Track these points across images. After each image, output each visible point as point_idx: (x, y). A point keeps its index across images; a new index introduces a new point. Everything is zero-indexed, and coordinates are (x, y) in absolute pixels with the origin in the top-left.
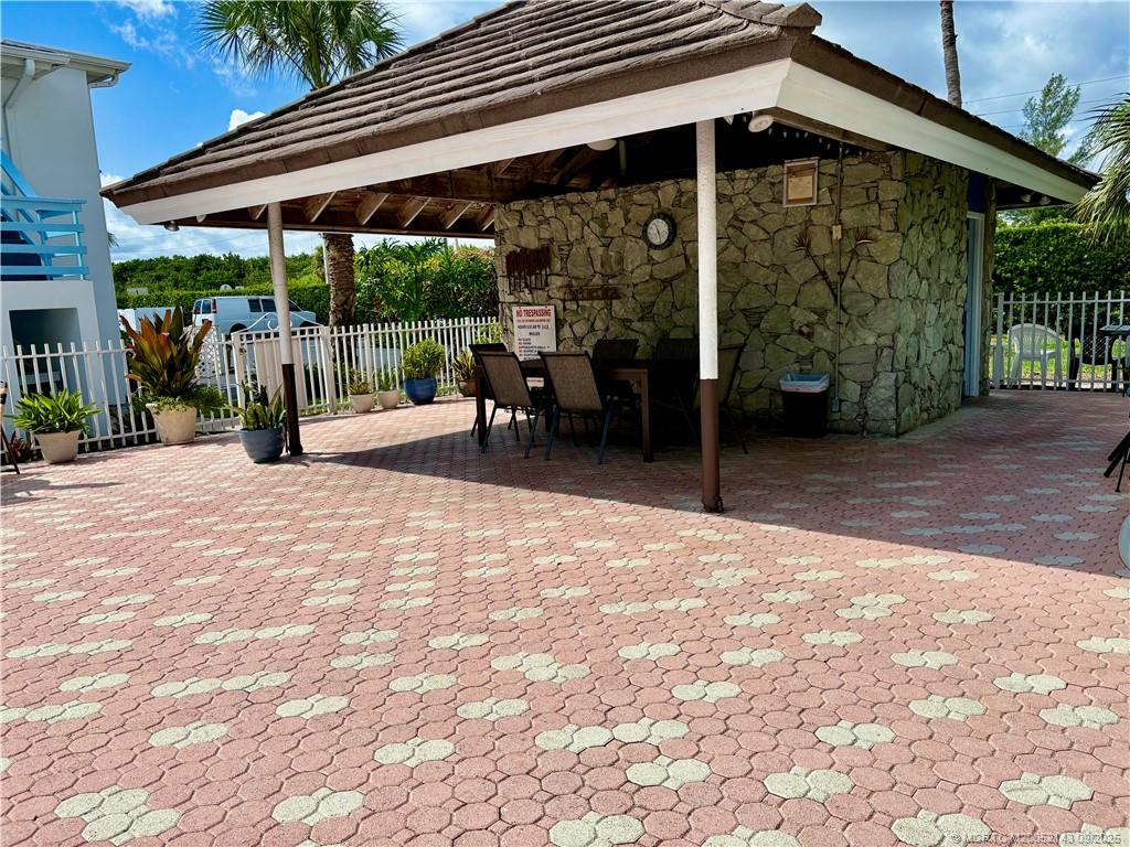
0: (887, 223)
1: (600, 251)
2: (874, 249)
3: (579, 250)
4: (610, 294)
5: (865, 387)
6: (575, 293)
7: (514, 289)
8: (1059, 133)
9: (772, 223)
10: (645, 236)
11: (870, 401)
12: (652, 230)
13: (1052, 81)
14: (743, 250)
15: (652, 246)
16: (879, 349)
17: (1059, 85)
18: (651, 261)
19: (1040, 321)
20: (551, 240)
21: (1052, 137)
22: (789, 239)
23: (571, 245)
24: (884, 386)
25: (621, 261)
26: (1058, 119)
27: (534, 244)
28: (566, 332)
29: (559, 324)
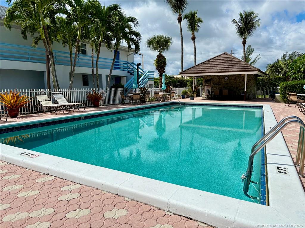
0: (252, 79)
1: (218, 80)
2: (250, 82)
3: (215, 80)
4: (219, 85)
5: (249, 95)
6: (214, 84)
7: (206, 84)
8: (250, 57)
9: (240, 78)
10: (225, 79)
11: (249, 96)
12: (226, 78)
13: (249, 46)
14: (236, 81)
15: (225, 80)
16: (250, 91)
17: (250, 47)
18: (225, 81)
19: (260, 90)
20: (211, 78)
21: (248, 58)
22: (242, 80)
23: (214, 79)
24: (251, 95)
25: (221, 81)
26: (250, 54)
27: (209, 79)
28: (213, 89)
29: (212, 88)
